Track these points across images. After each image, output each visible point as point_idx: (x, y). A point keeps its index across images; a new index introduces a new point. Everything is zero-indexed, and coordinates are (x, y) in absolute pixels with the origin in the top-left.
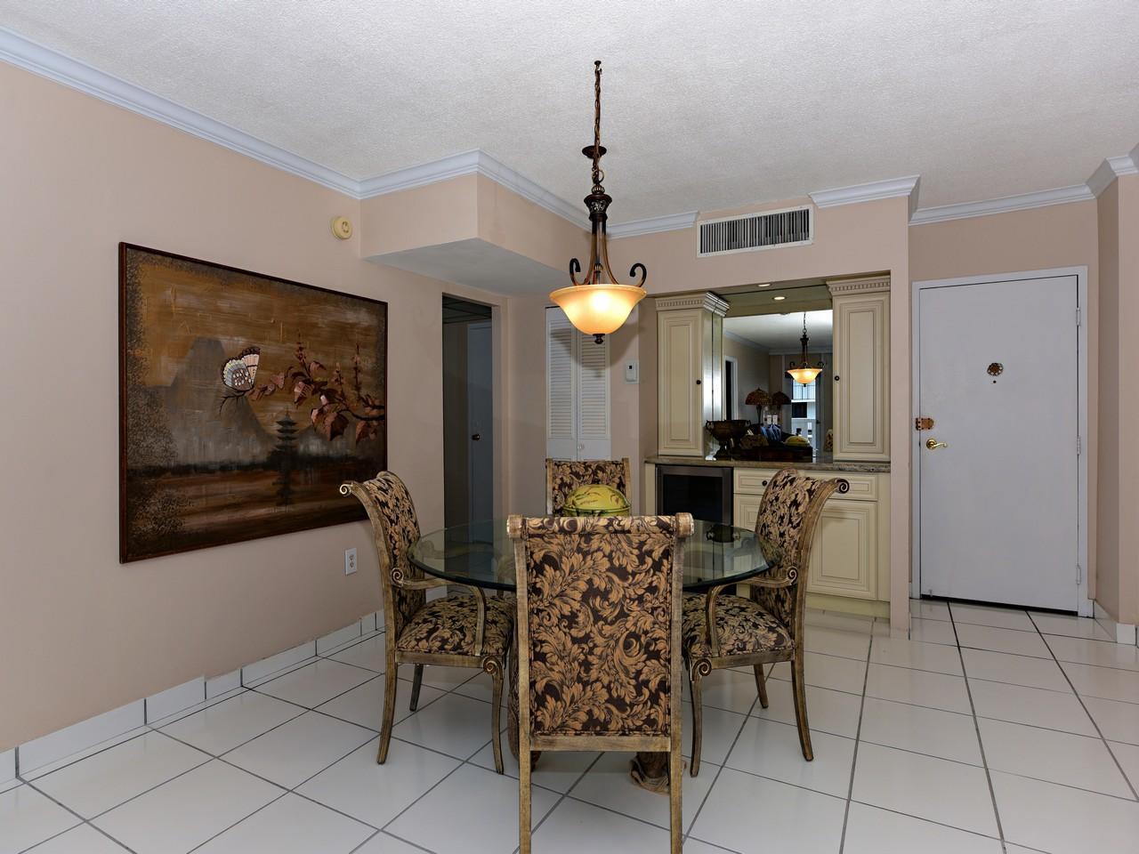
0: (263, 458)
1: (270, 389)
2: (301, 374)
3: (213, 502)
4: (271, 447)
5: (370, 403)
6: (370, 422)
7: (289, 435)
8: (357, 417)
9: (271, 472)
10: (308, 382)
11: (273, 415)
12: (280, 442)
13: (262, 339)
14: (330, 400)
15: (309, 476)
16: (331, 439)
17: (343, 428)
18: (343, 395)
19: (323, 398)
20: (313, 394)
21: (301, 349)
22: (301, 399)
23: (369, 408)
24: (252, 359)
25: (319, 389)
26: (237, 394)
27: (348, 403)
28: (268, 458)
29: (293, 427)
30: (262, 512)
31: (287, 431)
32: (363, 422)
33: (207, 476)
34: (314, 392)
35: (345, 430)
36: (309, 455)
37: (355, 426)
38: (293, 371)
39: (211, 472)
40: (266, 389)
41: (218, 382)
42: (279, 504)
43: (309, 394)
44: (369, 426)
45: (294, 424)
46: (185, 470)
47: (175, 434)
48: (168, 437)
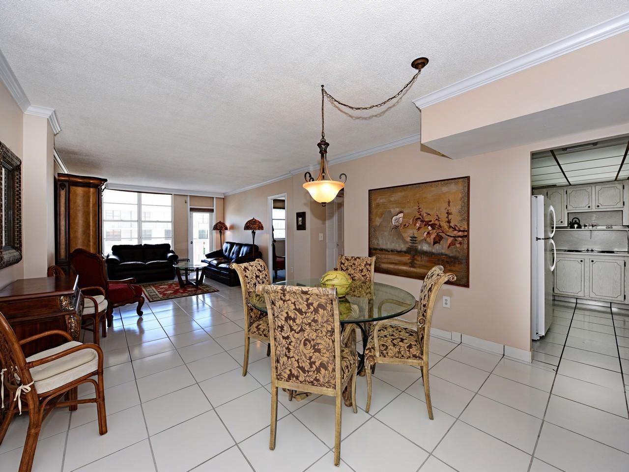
0: (404, 249)
1: (407, 225)
2: (419, 218)
3: (389, 261)
4: (407, 246)
5: (457, 229)
6: (457, 238)
7: (414, 242)
8: (449, 236)
9: (407, 255)
10: (422, 221)
11: (408, 234)
12: (411, 244)
13: (403, 208)
14: (433, 228)
15: (423, 258)
16: (434, 245)
17: (440, 241)
18: (440, 226)
19: (429, 227)
20: (425, 226)
21: (419, 209)
22: (419, 228)
23: (456, 232)
24: (401, 215)
25: (427, 224)
26: (396, 227)
27: (442, 229)
28: (406, 250)
29: (416, 239)
30: (404, 268)
31: (414, 240)
32: (452, 238)
33: (387, 253)
34: (425, 225)
35: (441, 241)
36: (423, 250)
37: (447, 240)
38: (416, 218)
39: (389, 251)
40: (405, 225)
41: (391, 224)
42: (410, 267)
43: (423, 226)
44: (456, 240)
45: (416, 238)
46: (382, 250)
47: (380, 239)
48: (378, 240)
